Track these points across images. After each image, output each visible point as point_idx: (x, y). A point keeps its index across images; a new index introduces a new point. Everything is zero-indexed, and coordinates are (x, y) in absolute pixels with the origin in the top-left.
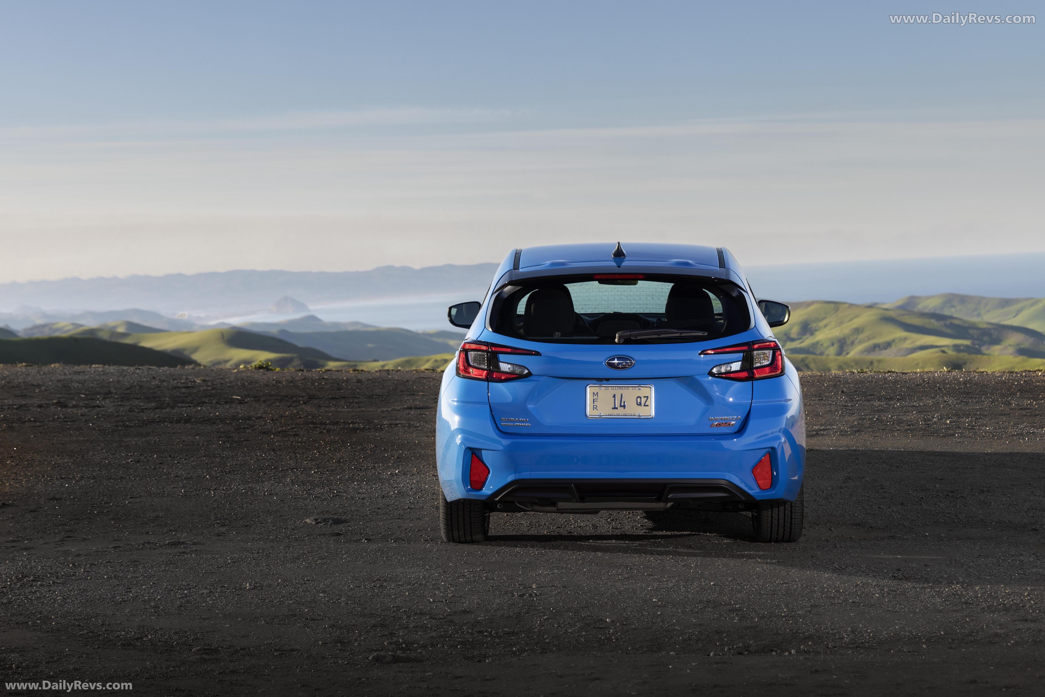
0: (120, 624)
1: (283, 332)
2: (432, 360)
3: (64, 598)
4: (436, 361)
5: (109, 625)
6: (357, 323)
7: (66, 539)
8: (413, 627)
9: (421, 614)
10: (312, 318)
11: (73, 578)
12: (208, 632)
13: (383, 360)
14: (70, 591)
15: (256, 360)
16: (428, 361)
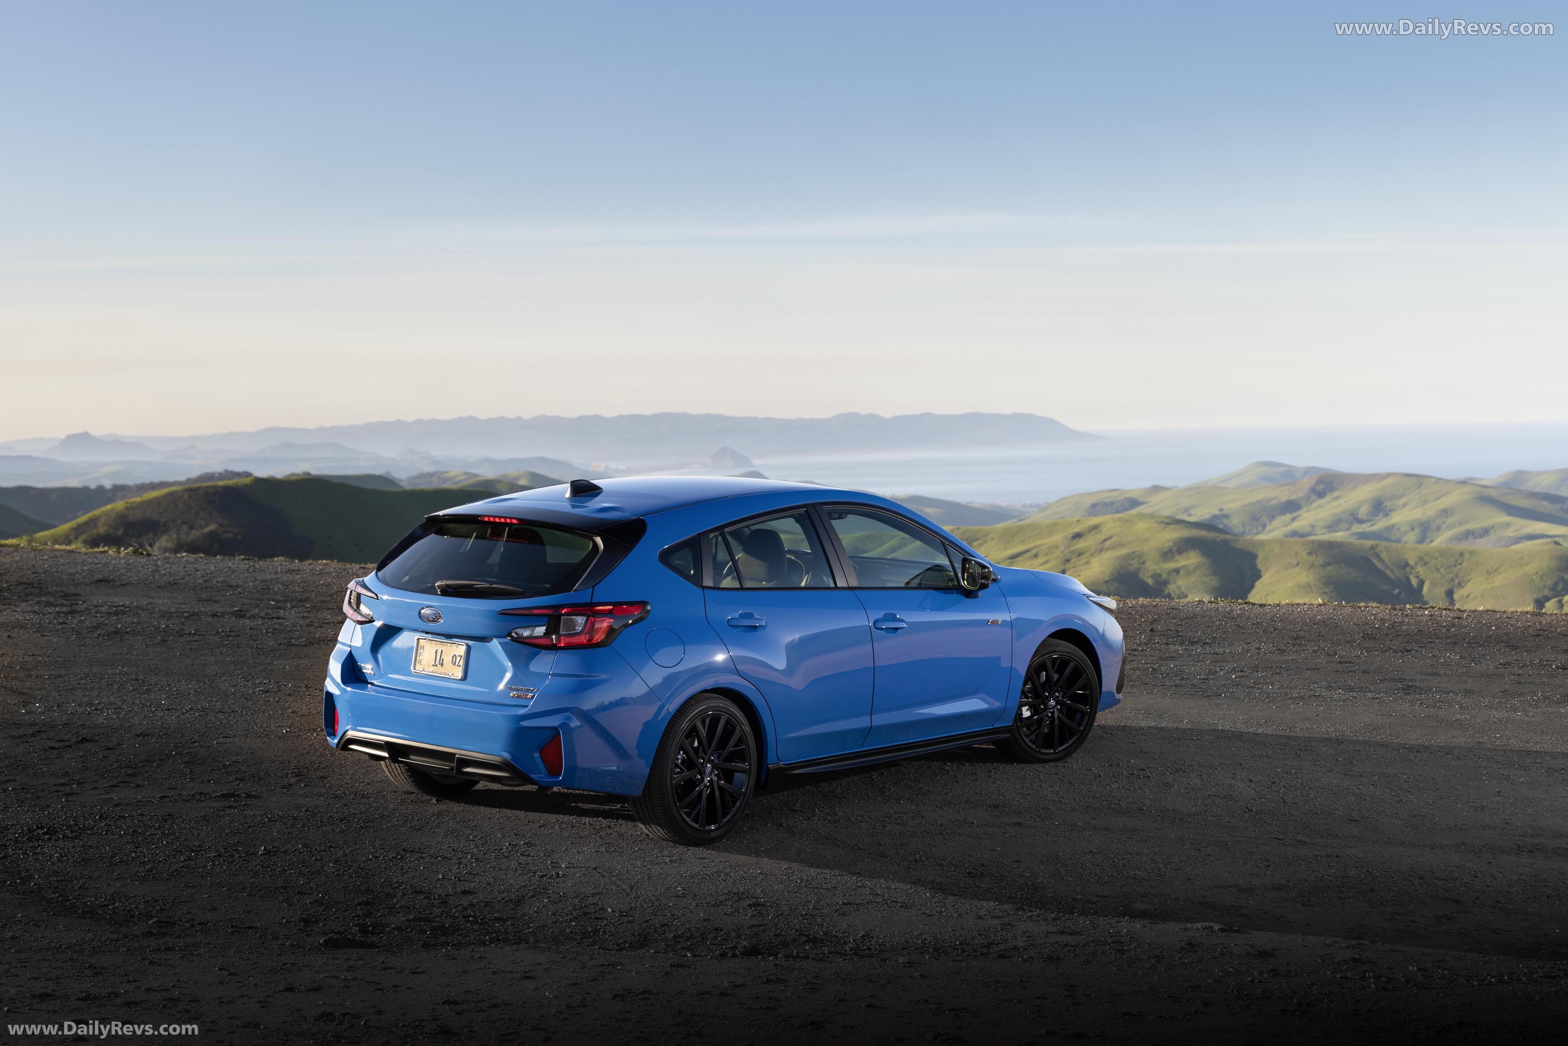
0: (99, 888)
3: (61, 856)
5: (86, 889)
8: (400, 907)
9: (418, 893)
12: (179, 903)
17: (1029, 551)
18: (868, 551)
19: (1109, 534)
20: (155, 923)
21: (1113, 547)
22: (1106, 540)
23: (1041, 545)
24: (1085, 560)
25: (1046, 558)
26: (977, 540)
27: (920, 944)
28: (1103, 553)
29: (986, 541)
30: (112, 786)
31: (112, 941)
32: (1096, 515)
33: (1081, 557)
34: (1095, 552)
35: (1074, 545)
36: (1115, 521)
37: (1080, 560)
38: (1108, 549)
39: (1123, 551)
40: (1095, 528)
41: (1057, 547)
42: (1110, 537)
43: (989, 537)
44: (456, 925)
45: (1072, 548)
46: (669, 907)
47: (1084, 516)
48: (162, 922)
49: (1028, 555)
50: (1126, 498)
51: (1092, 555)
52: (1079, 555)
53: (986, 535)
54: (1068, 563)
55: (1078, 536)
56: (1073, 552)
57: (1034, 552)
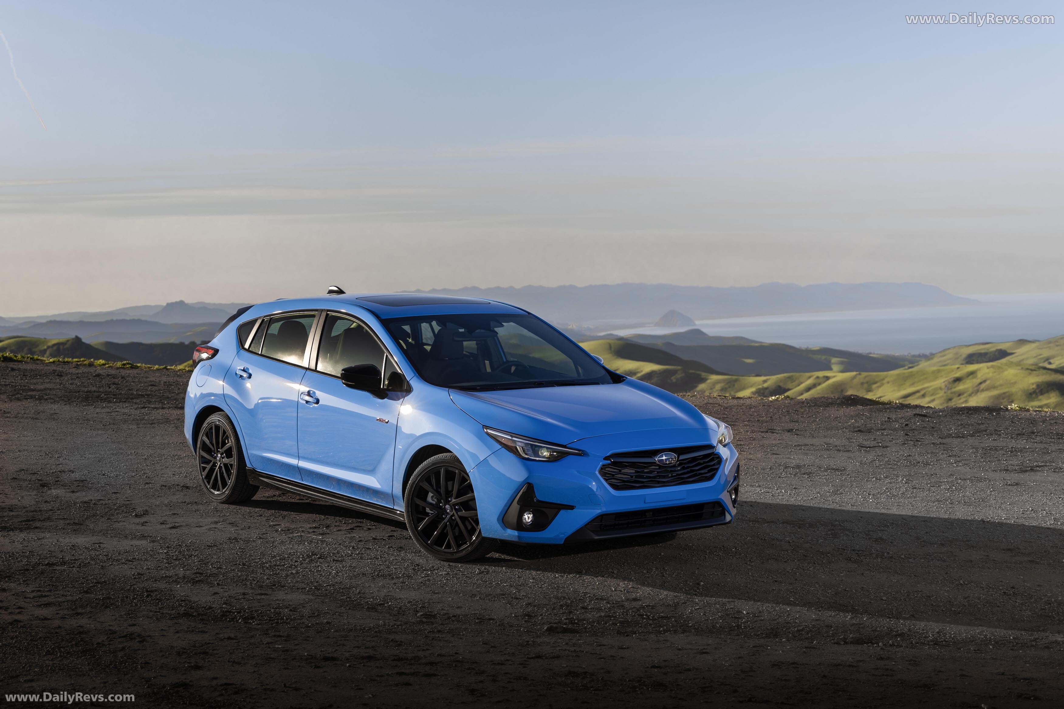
0: (372, 593)
1: (669, 344)
2: (814, 377)
3: (337, 572)
4: (818, 377)
5: (364, 593)
6: (742, 338)
7: (355, 528)
8: (591, 609)
9: (601, 599)
10: (698, 332)
11: (350, 558)
12: (433, 603)
13: (765, 375)
14: (343, 567)
15: (642, 371)
16: (810, 377)
17: (918, 391)
18: (789, 390)
19: (984, 378)
20: (421, 615)
21: (987, 389)
22: (981, 383)
23: (928, 387)
24: (964, 399)
25: (932, 398)
26: (876, 383)
27: (983, 638)
28: (979, 394)
29: (883, 384)
30: (351, 529)
31: (399, 625)
32: (972, 364)
33: (961, 397)
34: (972, 393)
35: (955, 388)
36: (988, 368)
37: (960, 399)
38: (983, 390)
39: (995, 392)
40: (972, 373)
41: (941, 389)
42: (985, 381)
43: (885, 381)
44: (636, 621)
45: (954, 390)
46: (788, 611)
47: (962, 364)
48: (427, 615)
49: (918, 395)
50: (997, 350)
51: (970, 395)
52: (959, 395)
53: (883, 379)
54: (950, 402)
55: (958, 380)
56: (954, 393)
57: (922, 393)
